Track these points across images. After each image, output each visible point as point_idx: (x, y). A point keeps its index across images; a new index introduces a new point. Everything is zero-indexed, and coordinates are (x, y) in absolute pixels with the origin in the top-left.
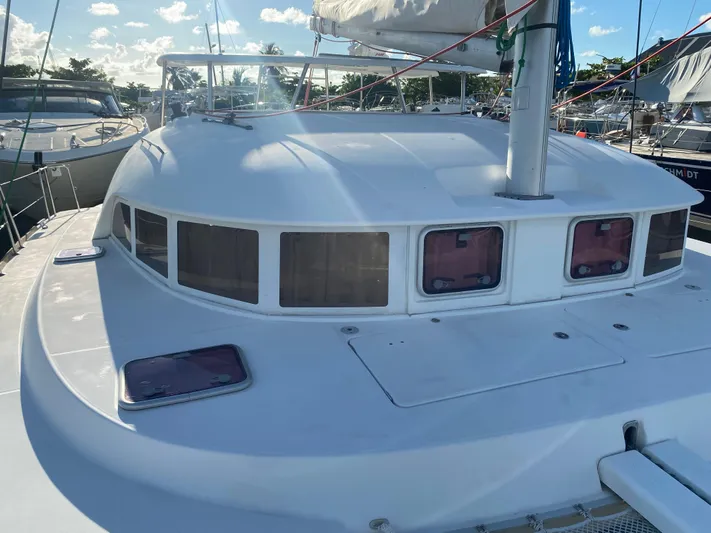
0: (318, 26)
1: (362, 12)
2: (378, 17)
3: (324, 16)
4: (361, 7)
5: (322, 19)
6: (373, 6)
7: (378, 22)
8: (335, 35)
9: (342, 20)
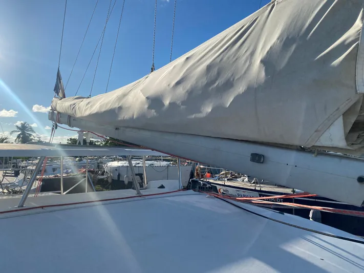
0: (55, 117)
1: (103, 110)
2: (125, 115)
3: (60, 111)
4: (101, 107)
5: (59, 113)
6: (116, 106)
7: (124, 121)
8: (70, 126)
9: (78, 115)
